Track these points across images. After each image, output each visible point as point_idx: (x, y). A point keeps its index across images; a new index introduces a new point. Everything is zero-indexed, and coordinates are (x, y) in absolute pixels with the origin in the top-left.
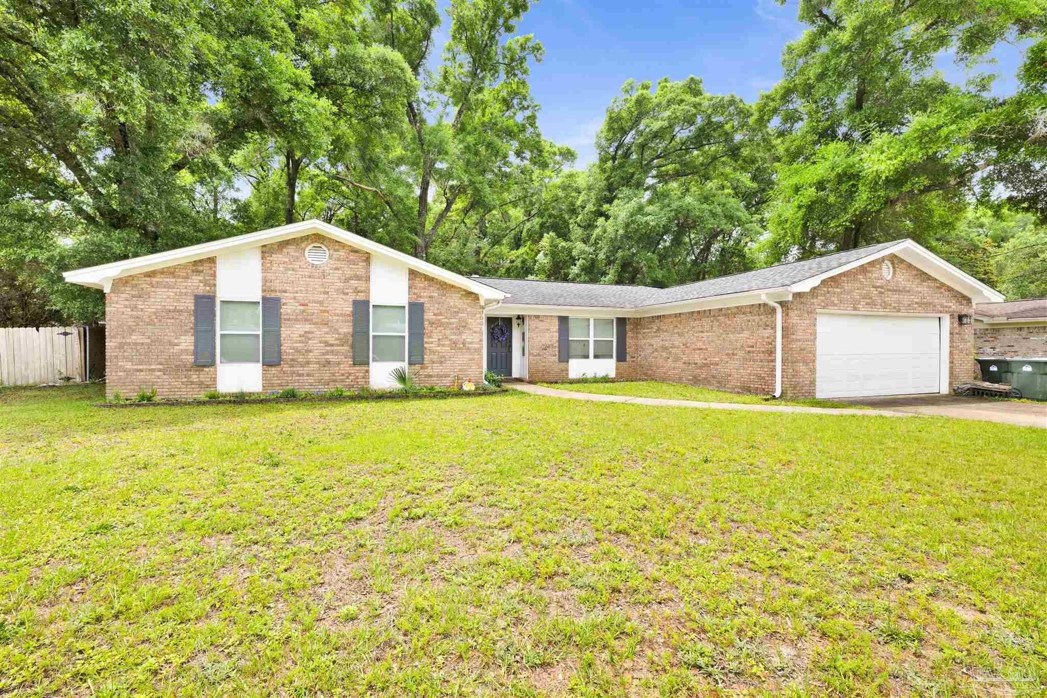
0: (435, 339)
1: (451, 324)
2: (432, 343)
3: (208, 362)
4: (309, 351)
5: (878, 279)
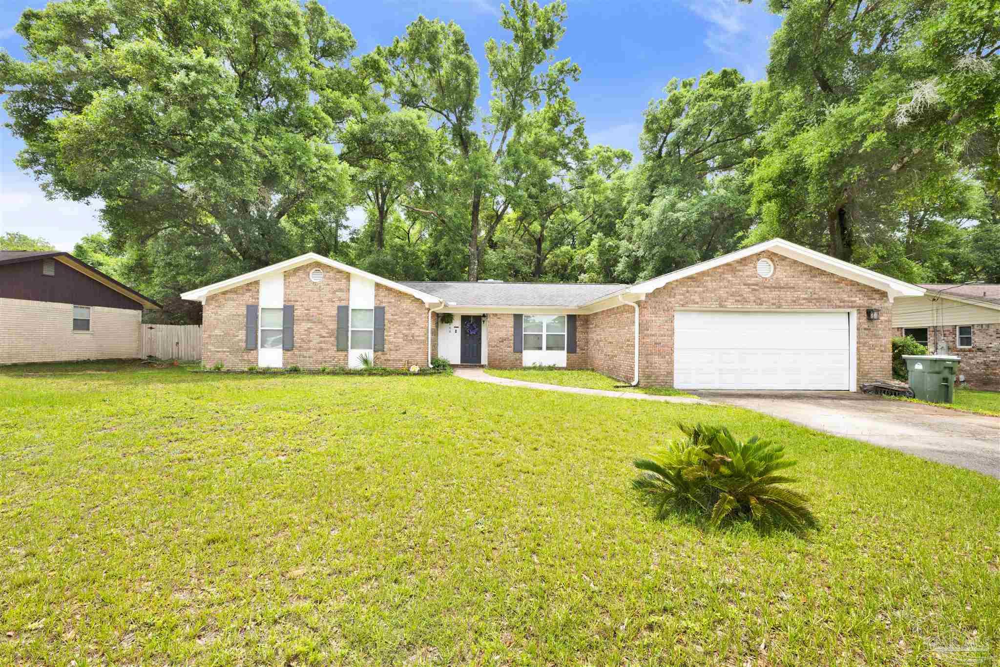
0: (392, 332)
1: (404, 321)
2: (390, 335)
3: (252, 346)
4: (310, 341)
5: (752, 277)
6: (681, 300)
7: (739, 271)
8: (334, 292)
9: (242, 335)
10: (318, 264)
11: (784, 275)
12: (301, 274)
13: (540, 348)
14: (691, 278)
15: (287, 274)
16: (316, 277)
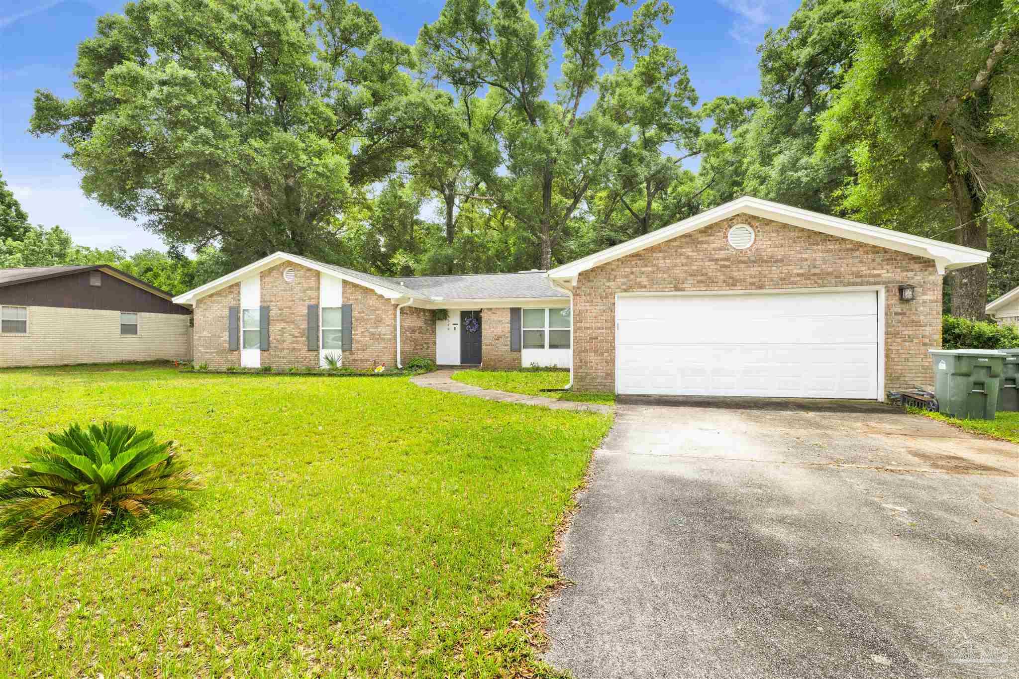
0: (360, 330)
1: (371, 319)
2: (357, 334)
3: (235, 347)
4: (284, 341)
5: (720, 249)
6: (624, 284)
7: (702, 243)
8: (305, 291)
9: (226, 336)
10: (290, 263)
11: (769, 245)
12: (274, 273)
13: (542, 347)
14: (636, 256)
15: (263, 275)
16: (289, 276)
